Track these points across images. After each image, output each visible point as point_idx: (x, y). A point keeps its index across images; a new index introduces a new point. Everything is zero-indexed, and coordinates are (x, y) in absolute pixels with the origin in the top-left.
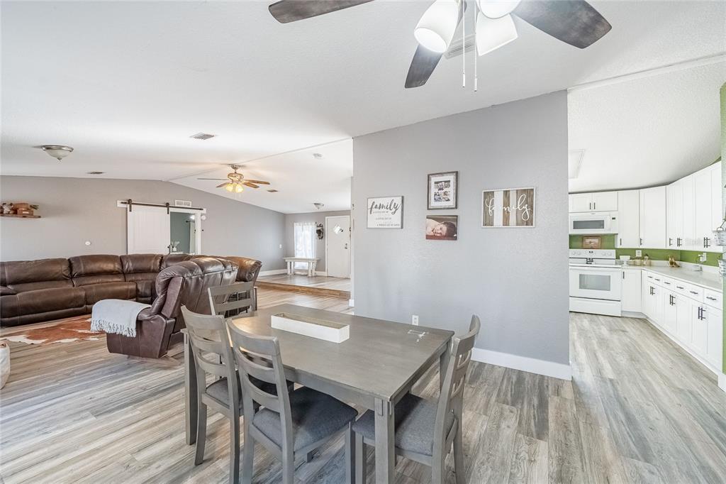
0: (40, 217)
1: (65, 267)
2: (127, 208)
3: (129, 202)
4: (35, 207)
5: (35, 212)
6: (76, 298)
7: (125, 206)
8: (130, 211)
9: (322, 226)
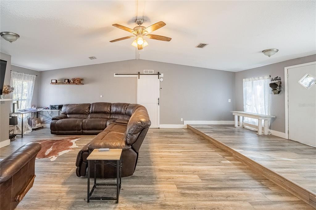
0: (83, 84)
1: (87, 108)
2: (138, 77)
4: (82, 80)
5: (82, 82)
9: (280, 79)
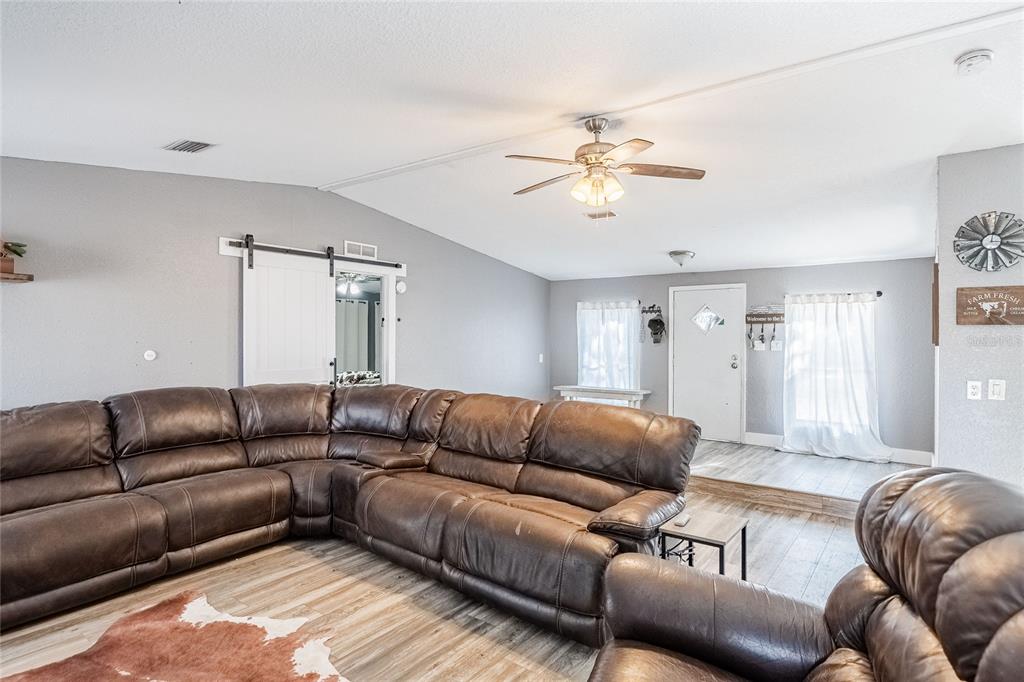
0: (30, 278)
1: (96, 428)
2: (241, 259)
3: (247, 242)
4: (16, 250)
5: (19, 265)
6: (143, 533)
7: (236, 252)
8: (251, 266)
9: (659, 311)
